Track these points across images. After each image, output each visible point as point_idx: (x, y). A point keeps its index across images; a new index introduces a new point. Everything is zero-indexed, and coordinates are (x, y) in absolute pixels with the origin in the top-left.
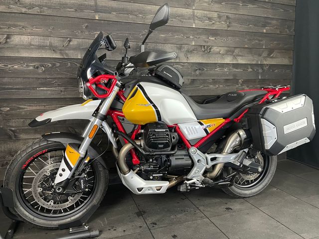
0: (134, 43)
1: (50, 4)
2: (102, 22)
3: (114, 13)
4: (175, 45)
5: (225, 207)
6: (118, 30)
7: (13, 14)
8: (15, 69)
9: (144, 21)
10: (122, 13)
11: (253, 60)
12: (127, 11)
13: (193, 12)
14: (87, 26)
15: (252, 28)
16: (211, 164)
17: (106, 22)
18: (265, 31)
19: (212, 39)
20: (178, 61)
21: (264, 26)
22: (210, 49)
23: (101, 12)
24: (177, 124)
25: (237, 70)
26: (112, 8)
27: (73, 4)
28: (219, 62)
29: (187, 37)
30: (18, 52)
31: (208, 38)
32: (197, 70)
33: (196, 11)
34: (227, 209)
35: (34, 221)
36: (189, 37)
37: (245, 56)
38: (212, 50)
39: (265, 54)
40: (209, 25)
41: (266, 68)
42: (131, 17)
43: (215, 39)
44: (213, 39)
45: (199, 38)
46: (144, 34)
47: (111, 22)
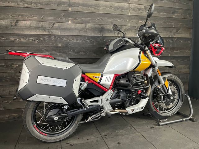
0: (92, 25)
1: (42, 2)
2: (73, 12)
3: (80, 7)
5: (150, 126)
6: (83, 17)
7: (20, 8)
8: (21, 41)
9: (99, 11)
10: (85, 7)
11: (167, 35)
12: (88, 5)
13: (129, 6)
14: (64, 15)
15: (166, 15)
17: (76, 12)
18: (174, 16)
19: (141, 22)
21: (174, 13)
23: (72, 6)
26: (79, 4)
27: (56, 2)
30: (23, 31)
31: (138, 21)
33: (131, 5)
34: (151, 127)
36: (126, 21)
37: (161, 33)
39: (174, 31)
40: (139, 13)
41: (175, 40)
42: (90, 9)
43: (143, 22)
45: (133, 21)
46: (99, 19)
47: (78, 12)
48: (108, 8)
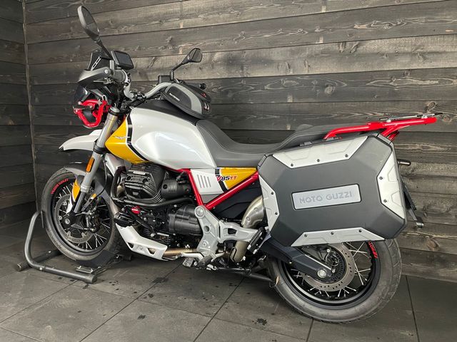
0: (226, 53)
2: (187, 30)
3: (202, 16)
4: (289, 48)
6: (205, 39)
9: (240, 19)
10: (211, 14)
12: (217, 9)
14: (172, 39)
16: (225, 236)
17: (193, 29)
19: (362, 27)
20: (291, 73)
22: (357, 46)
23: (187, 18)
24: (189, 169)
25: (421, 83)
26: (200, 9)
27: (158, 15)
28: (376, 69)
29: (310, 32)
31: (352, 27)
32: (327, 86)
35: (60, 248)
36: (313, 32)
38: (361, 48)
42: (222, 16)
43: (369, 26)
44: (364, 26)
45: (333, 30)
46: (240, 38)
47: (198, 29)
48: (265, 7)
